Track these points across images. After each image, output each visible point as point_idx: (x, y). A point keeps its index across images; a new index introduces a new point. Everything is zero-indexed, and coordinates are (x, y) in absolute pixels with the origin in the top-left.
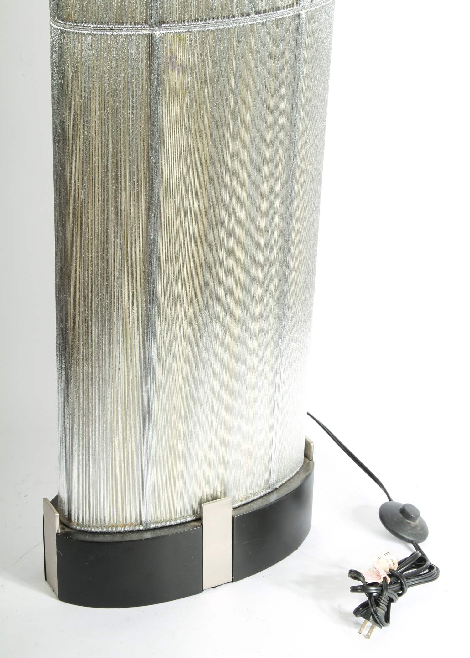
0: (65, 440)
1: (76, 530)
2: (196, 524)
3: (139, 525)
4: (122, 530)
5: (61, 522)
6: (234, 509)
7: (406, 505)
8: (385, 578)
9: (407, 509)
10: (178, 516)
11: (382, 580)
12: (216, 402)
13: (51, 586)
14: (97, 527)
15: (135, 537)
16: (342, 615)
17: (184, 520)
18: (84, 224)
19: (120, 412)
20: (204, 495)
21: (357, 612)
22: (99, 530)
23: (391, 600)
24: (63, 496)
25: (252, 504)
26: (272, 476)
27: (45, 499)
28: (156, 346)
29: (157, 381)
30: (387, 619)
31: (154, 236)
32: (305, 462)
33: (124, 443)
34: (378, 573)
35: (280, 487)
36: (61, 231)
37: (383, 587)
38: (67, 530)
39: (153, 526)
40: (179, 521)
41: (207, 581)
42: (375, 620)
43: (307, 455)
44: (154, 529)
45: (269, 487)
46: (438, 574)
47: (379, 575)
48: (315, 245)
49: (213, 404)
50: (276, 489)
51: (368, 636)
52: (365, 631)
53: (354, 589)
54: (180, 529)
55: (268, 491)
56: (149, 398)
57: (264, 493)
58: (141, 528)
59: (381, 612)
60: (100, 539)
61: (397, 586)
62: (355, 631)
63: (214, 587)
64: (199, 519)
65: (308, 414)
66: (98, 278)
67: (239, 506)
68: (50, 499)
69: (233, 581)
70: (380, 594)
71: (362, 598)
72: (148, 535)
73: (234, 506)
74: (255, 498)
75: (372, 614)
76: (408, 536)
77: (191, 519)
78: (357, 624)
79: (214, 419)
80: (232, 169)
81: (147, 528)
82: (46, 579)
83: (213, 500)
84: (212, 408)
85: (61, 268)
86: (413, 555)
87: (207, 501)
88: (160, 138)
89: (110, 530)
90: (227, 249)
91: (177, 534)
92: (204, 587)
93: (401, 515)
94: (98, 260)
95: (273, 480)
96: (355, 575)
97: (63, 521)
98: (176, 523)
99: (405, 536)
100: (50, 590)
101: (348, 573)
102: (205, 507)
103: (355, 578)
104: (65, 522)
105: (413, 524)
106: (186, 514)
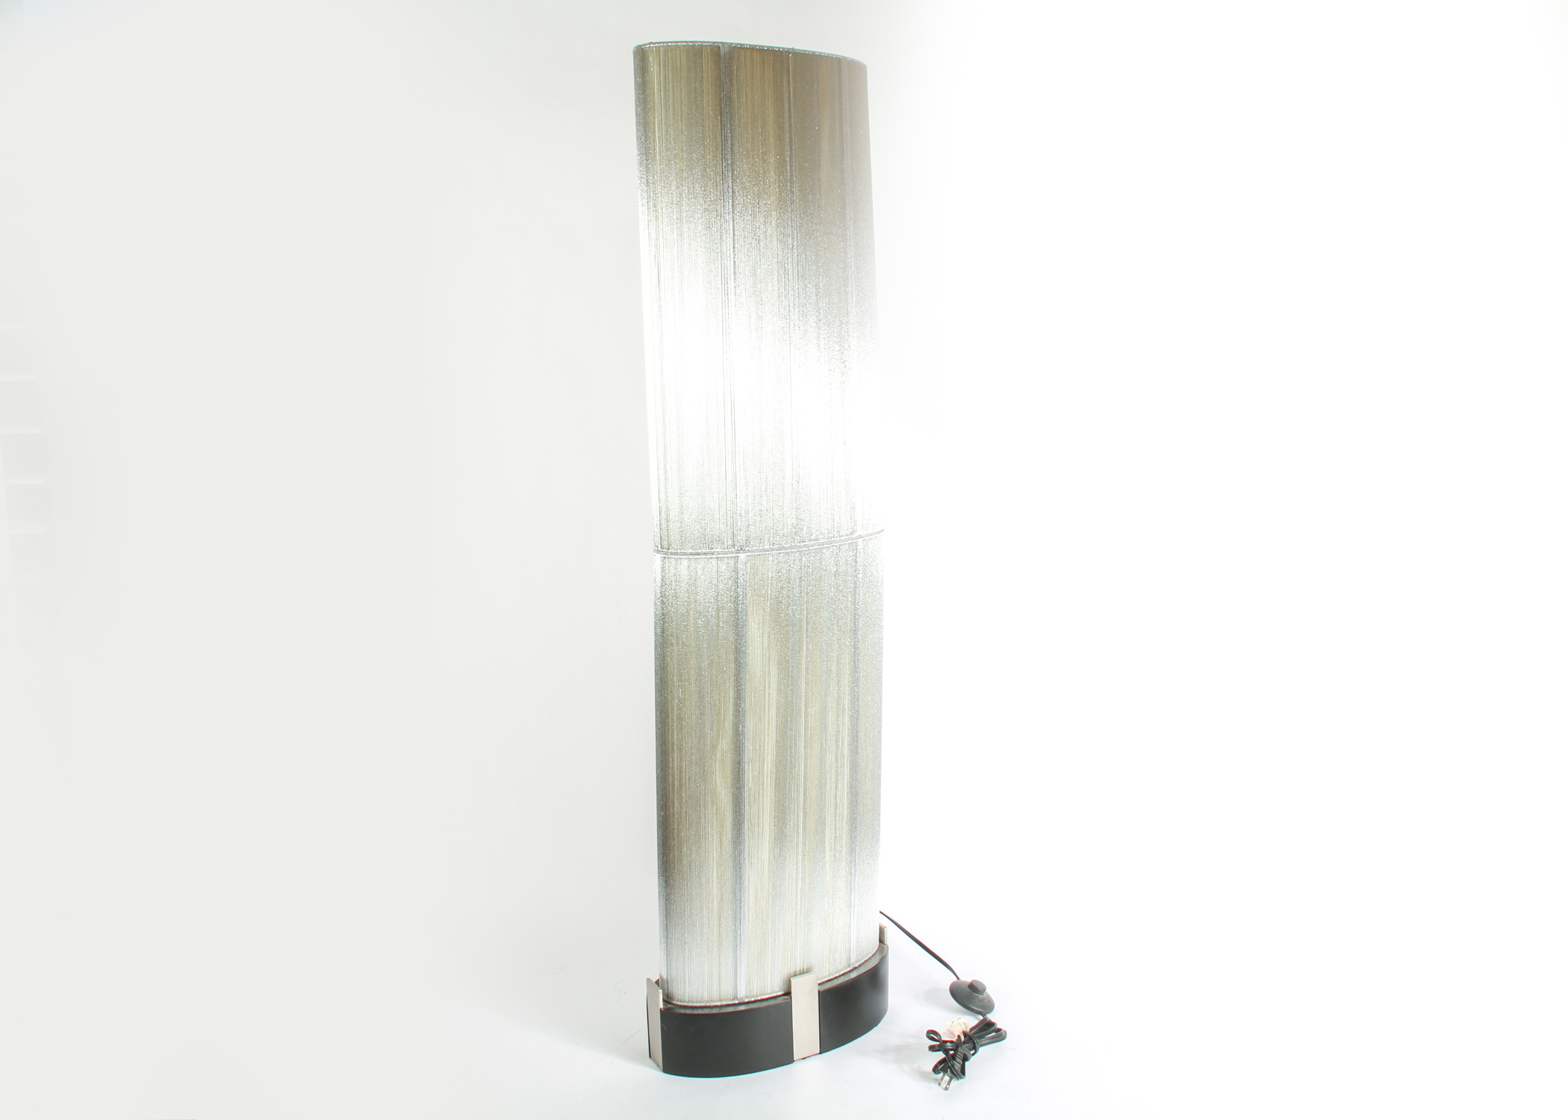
0: (667, 920)
1: (678, 1005)
2: (786, 997)
3: (734, 999)
4: (719, 1004)
5: (664, 1000)
6: (819, 984)
7: (973, 981)
8: (959, 1036)
9: (974, 984)
10: (769, 991)
11: (957, 1038)
12: (800, 881)
13: (655, 1062)
14: (697, 1002)
15: (731, 1009)
16: (923, 1075)
17: (775, 995)
18: (680, 719)
19: (715, 891)
20: (792, 971)
21: (936, 1070)
22: (698, 1005)
23: (965, 1059)
24: (665, 977)
25: (835, 980)
26: (852, 954)
27: (649, 980)
28: (746, 828)
29: (747, 861)
30: (963, 1072)
31: (743, 727)
32: (879, 946)
33: (720, 920)
34: (952, 1033)
35: (859, 966)
36: (662, 727)
37: (957, 1045)
38: (669, 1006)
39: (746, 1000)
40: (771, 996)
41: (798, 1052)
42: (952, 1073)
43: (881, 941)
44: (748, 1003)
45: (849, 966)
46: (1006, 1035)
47: (954, 1035)
48: (880, 741)
49: (797, 883)
50: (856, 968)
51: (946, 1089)
52: (944, 1084)
53: (932, 1048)
54: (772, 1002)
55: (849, 969)
56: (741, 877)
57: (846, 971)
58: (737, 1002)
59: (957, 1066)
60: (700, 1012)
61: (970, 1045)
62: (935, 1086)
63: (804, 1058)
64: (788, 993)
65: (881, 913)
66: (694, 767)
67: (824, 982)
68: (654, 980)
69: (820, 1053)
70: (956, 1050)
71: (941, 1055)
72: (742, 1008)
73: (819, 982)
74: (837, 975)
75: (949, 1067)
76: (977, 1007)
77: (780, 993)
78: (936, 1080)
79: (799, 898)
80: (807, 669)
81: (742, 1001)
82: (650, 1057)
83: (800, 974)
84: (796, 886)
85: (662, 760)
86: (981, 1022)
87: (795, 975)
88: (746, 641)
89: (708, 1004)
90: (805, 740)
91: (769, 1007)
92: (795, 1058)
93: (969, 990)
94: (694, 751)
95: (853, 959)
96: (932, 1034)
97: (666, 999)
98: (767, 996)
99: (974, 1008)
100: (654, 1065)
101: (926, 1033)
102: (794, 981)
103: (932, 1039)
104: (668, 999)
105: (981, 997)
106: (777, 989)
